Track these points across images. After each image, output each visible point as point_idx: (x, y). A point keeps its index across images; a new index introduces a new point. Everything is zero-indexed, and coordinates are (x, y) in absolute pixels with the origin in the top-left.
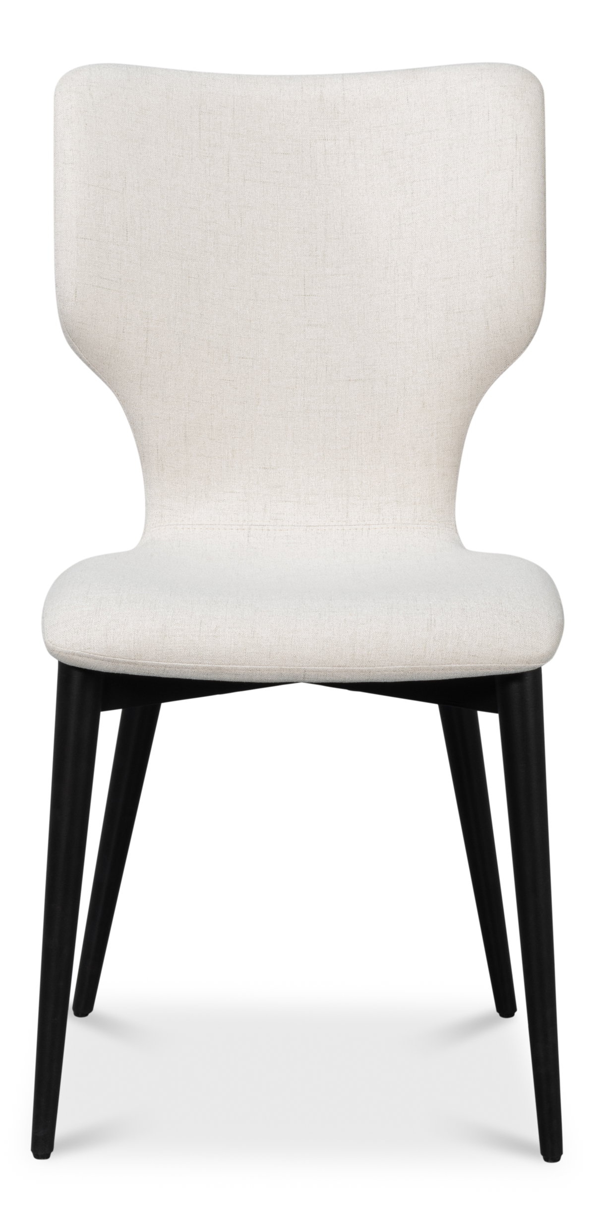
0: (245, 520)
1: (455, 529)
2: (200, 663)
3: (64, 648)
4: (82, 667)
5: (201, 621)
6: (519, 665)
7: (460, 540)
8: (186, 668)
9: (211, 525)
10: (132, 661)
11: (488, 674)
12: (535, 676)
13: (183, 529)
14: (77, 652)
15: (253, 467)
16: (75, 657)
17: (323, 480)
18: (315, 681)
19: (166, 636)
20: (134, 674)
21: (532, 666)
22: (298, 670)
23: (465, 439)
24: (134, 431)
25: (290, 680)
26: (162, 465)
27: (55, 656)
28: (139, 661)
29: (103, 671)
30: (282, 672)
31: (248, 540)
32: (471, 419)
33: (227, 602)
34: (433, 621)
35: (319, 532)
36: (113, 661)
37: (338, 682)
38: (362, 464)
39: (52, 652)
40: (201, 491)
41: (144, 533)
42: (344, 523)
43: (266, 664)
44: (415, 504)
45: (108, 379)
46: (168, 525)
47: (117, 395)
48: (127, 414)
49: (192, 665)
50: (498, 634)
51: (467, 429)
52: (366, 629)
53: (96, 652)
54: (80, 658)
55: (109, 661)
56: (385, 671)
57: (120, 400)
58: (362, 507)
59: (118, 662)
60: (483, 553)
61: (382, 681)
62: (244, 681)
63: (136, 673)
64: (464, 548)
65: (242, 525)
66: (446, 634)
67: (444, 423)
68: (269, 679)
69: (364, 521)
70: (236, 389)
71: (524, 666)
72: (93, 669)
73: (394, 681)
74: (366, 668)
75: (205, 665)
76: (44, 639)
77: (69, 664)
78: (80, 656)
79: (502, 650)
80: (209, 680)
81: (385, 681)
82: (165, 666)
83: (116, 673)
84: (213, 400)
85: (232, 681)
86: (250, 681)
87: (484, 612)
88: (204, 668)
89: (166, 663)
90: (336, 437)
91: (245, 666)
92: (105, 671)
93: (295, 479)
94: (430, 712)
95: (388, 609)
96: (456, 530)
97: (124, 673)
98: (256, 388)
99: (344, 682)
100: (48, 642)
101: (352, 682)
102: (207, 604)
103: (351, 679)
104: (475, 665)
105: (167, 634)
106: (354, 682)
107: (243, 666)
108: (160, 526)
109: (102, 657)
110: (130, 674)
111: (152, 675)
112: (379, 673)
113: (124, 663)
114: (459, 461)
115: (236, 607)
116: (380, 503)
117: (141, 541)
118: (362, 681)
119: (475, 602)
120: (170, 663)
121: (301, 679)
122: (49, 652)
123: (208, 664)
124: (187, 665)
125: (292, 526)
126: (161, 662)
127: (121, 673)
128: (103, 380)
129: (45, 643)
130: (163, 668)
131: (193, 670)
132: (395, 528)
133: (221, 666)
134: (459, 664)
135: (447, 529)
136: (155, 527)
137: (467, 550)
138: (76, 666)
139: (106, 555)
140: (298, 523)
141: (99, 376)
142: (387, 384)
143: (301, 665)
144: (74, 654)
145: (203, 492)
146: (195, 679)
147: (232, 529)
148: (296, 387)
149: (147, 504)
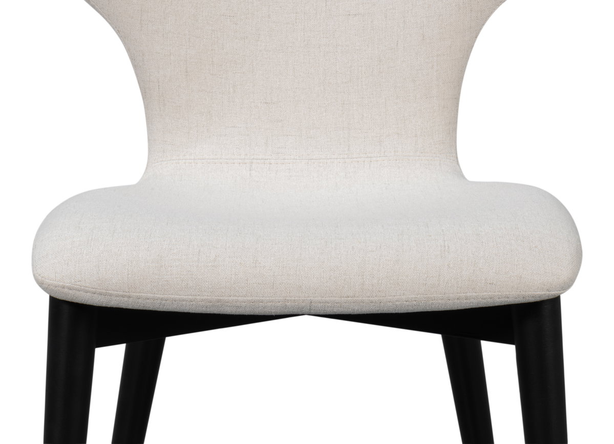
0: (246, 155)
1: (456, 160)
2: (199, 295)
3: (53, 281)
4: (73, 301)
5: (199, 251)
6: (538, 293)
7: (462, 172)
8: (183, 300)
9: (213, 159)
10: (126, 294)
11: (506, 304)
12: (555, 303)
13: (185, 163)
14: (67, 284)
15: (254, 102)
16: (66, 290)
17: (324, 114)
18: (322, 313)
19: (162, 266)
20: (128, 308)
21: (552, 294)
22: (303, 301)
23: (464, 71)
24: (135, 67)
25: (295, 312)
26: (164, 100)
27: (45, 289)
28: (133, 294)
29: (95, 305)
30: (287, 303)
31: (250, 174)
32: (471, 51)
33: (228, 231)
34: (447, 248)
35: (321, 165)
36: (105, 295)
37: (346, 313)
38: (363, 98)
39: (41, 284)
40: (203, 126)
41: (147, 168)
42: (346, 156)
43: (269, 295)
44: (416, 136)
45: (109, 15)
46: (170, 160)
47: (118, 32)
48: (128, 50)
49: (190, 297)
50: (516, 260)
51: (467, 61)
52: (376, 257)
53: (87, 285)
54: (71, 292)
55: (101, 294)
56: (397, 301)
57: (121, 37)
58: (363, 140)
59: (111, 295)
60: (487, 183)
61: (394, 312)
62: (246, 314)
63: (130, 307)
64: (466, 179)
65: (245, 159)
66: (461, 261)
67: (444, 55)
68: (273, 311)
69: (366, 154)
70: (236, 24)
71: (544, 294)
72: (85, 303)
73: (406, 312)
74: (376, 298)
75: (204, 298)
76: (33, 271)
77: (60, 298)
78: (71, 289)
79: (521, 277)
80: (208, 313)
81: (397, 312)
82: (162, 299)
83: (109, 306)
84: (213, 36)
85: (233, 314)
86: (252, 314)
87: (500, 237)
88: (203, 300)
89: (162, 296)
90: (337, 71)
91: (247, 298)
92: (97, 305)
93: (296, 114)
94: (433, 343)
95: (398, 235)
96: (458, 162)
97: (117, 307)
98: (256, 23)
99: (352, 314)
100: (38, 275)
101: (361, 313)
102: (206, 233)
103: (360, 311)
104: (492, 293)
105: (163, 264)
106: (363, 313)
107: (245, 298)
108: (162, 161)
109: (94, 290)
110: (124, 308)
111: (147, 309)
112: (391, 304)
113: (117, 296)
114: (459, 94)
115: (237, 235)
116: (381, 136)
117: (143, 176)
118: (372, 312)
119: (490, 227)
120: (166, 296)
121: (307, 311)
122: (38, 284)
123: (208, 296)
124: (185, 297)
125: (294, 159)
126: (157, 294)
127: (114, 307)
128: (103, 17)
129: (34, 275)
130: (159, 302)
131: (192, 303)
132: (396, 160)
133: (222, 298)
134: (475, 293)
135: (448, 160)
136: (157, 162)
137: (469, 181)
138: (67, 300)
139: (105, 189)
140: (299, 157)
141: (99, 12)
142: (386, 17)
143: (306, 295)
144: (64, 288)
145: (205, 127)
146: (193, 312)
147: (234, 163)
148: (296, 23)
149: (149, 140)
